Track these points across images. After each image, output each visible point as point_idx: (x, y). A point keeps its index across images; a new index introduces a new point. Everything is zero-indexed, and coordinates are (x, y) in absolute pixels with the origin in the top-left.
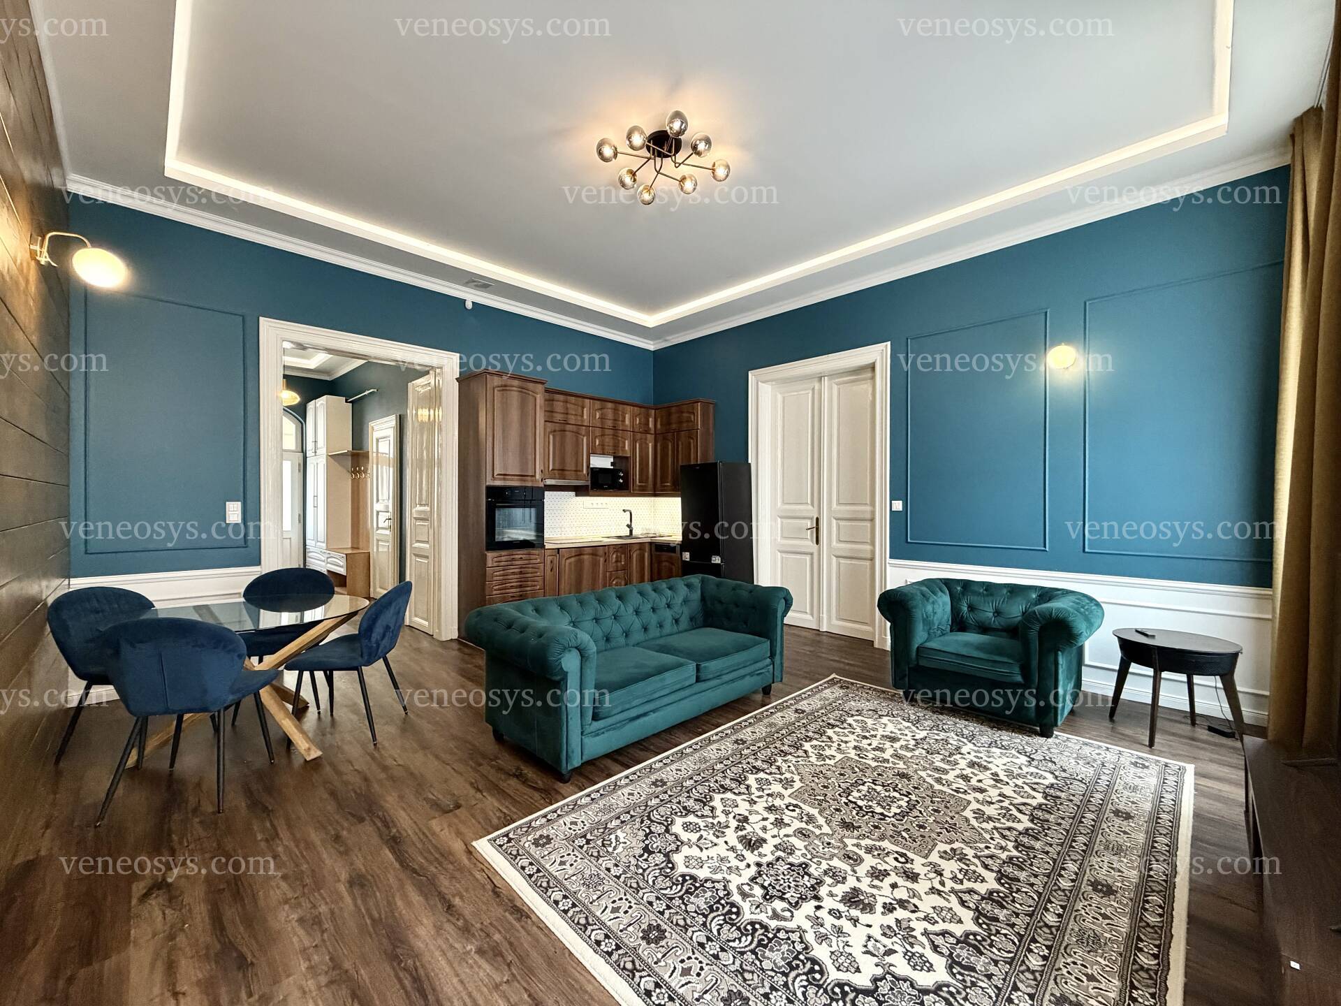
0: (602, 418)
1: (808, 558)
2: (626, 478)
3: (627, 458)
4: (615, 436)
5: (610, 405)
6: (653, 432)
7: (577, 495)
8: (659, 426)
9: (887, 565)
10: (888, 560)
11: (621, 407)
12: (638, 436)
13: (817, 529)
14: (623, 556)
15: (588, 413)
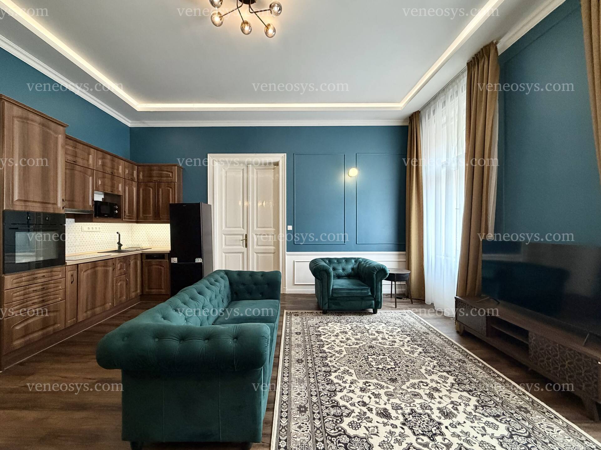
0: (103, 165)
1: (241, 255)
2: (119, 210)
3: (120, 196)
4: (112, 179)
5: (109, 157)
6: (136, 180)
7: (76, 222)
8: (141, 177)
9: (286, 255)
10: (286, 253)
11: (116, 159)
12: (128, 182)
13: (246, 240)
14: (125, 265)
15: (93, 160)
